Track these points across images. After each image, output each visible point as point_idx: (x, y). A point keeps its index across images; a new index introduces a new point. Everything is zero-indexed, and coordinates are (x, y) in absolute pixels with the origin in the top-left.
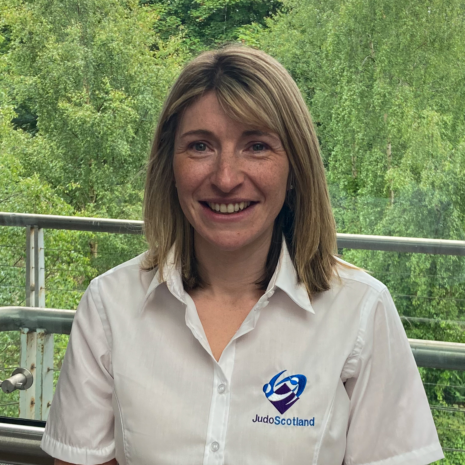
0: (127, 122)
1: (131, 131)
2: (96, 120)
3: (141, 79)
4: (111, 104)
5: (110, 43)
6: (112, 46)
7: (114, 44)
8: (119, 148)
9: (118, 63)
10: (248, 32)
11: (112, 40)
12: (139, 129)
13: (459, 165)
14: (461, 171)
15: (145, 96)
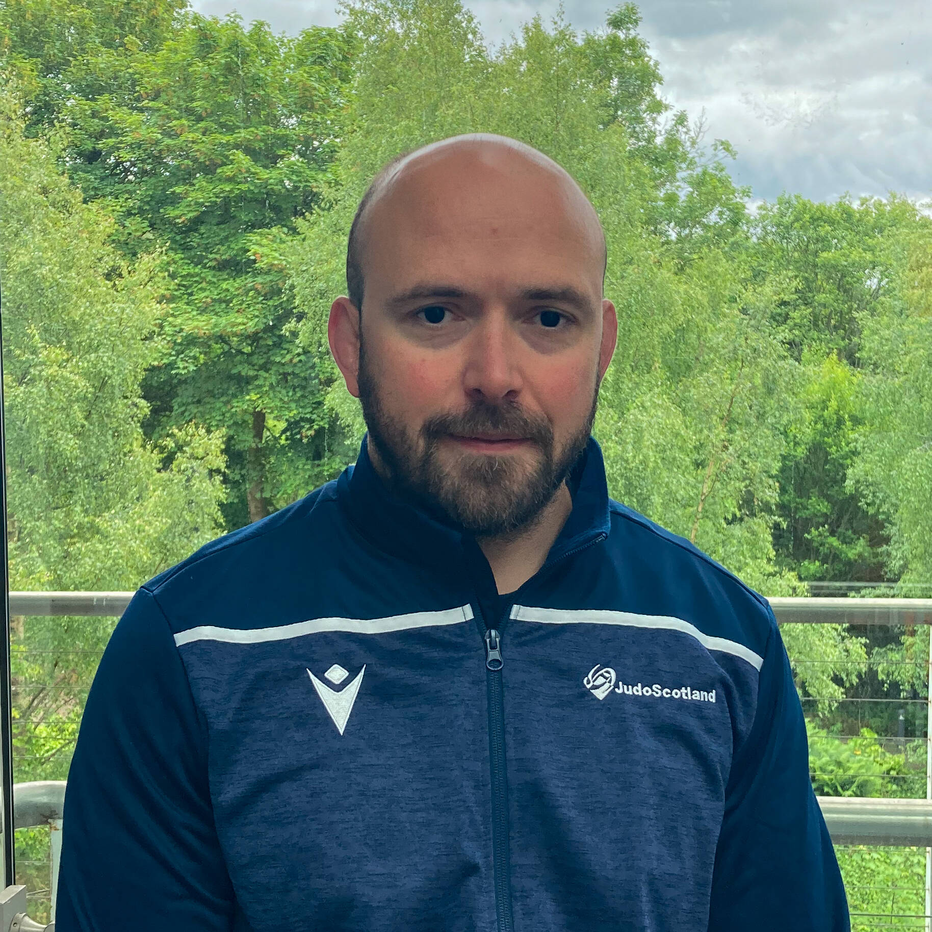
0: (71, 401)
1: (80, 415)
2: (19, 400)
3: (91, 326)
4: (43, 370)
5: (37, 268)
6: (41, 273)
7: (44, 270)
8: (60, 446)
9: (51, 303)
10: (265, 241)
11: (41, 264)
12: (93, 412)
13: (630, 447)
14: (634, 457)
15: (100, 354)
